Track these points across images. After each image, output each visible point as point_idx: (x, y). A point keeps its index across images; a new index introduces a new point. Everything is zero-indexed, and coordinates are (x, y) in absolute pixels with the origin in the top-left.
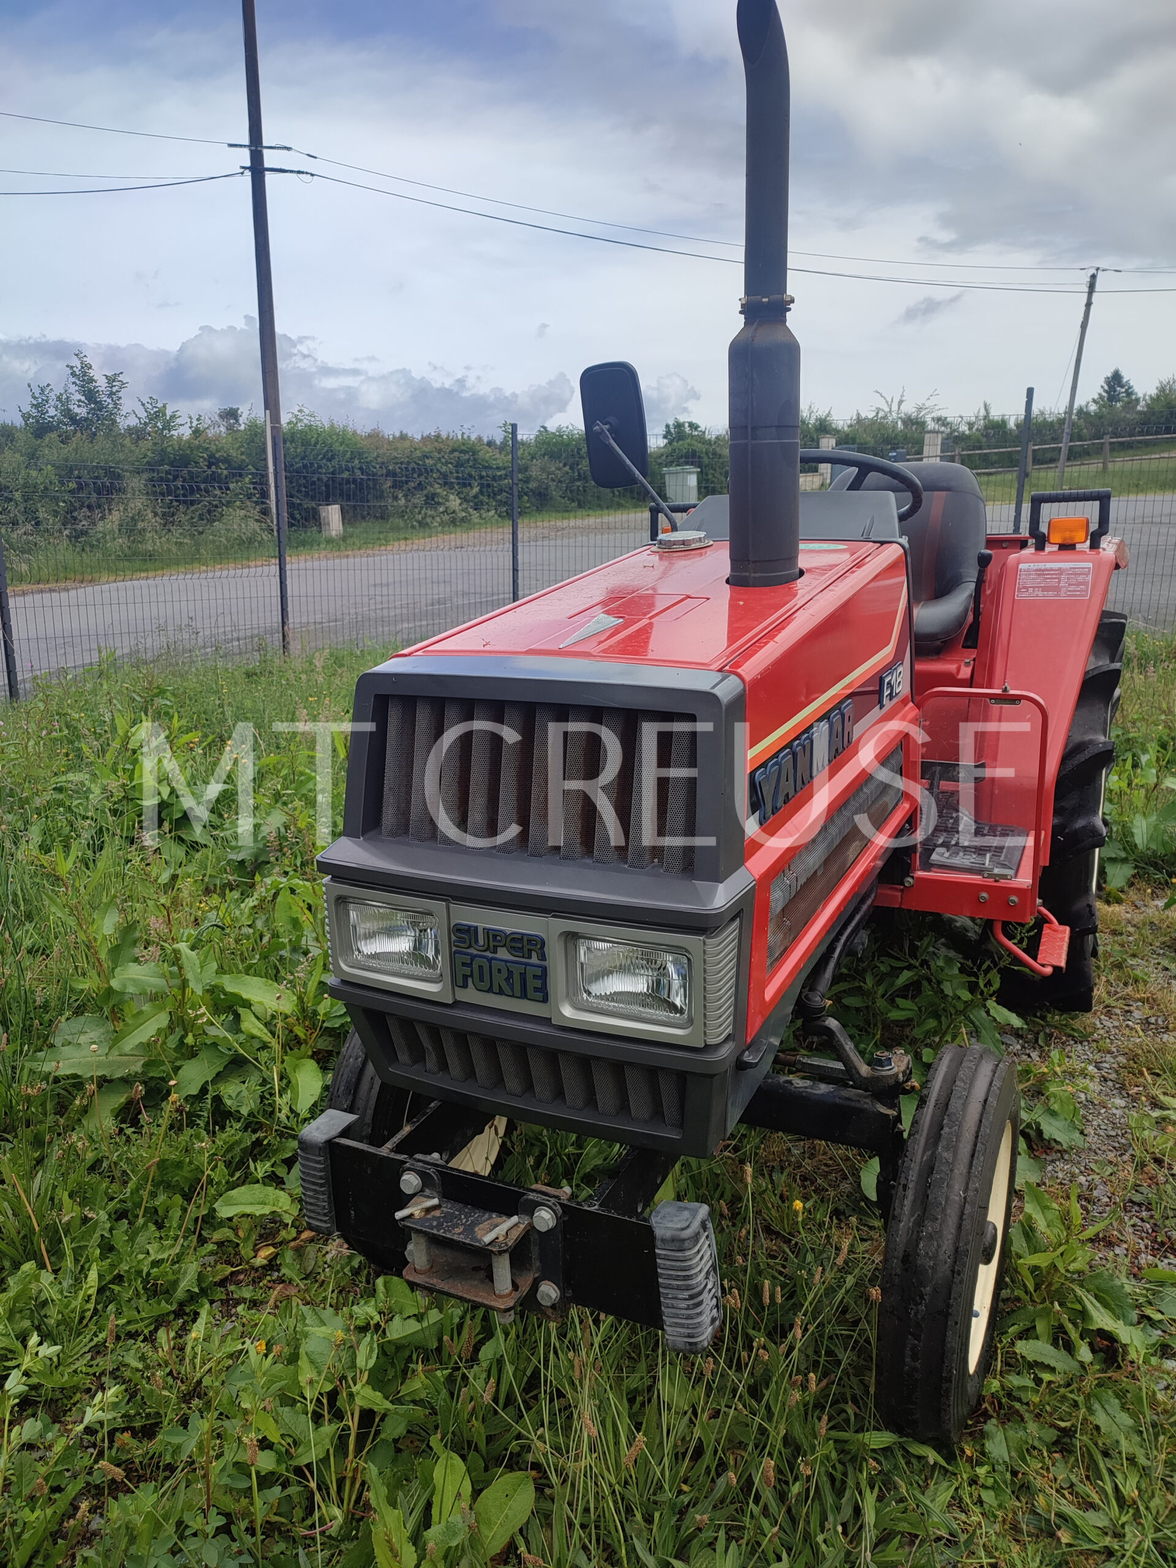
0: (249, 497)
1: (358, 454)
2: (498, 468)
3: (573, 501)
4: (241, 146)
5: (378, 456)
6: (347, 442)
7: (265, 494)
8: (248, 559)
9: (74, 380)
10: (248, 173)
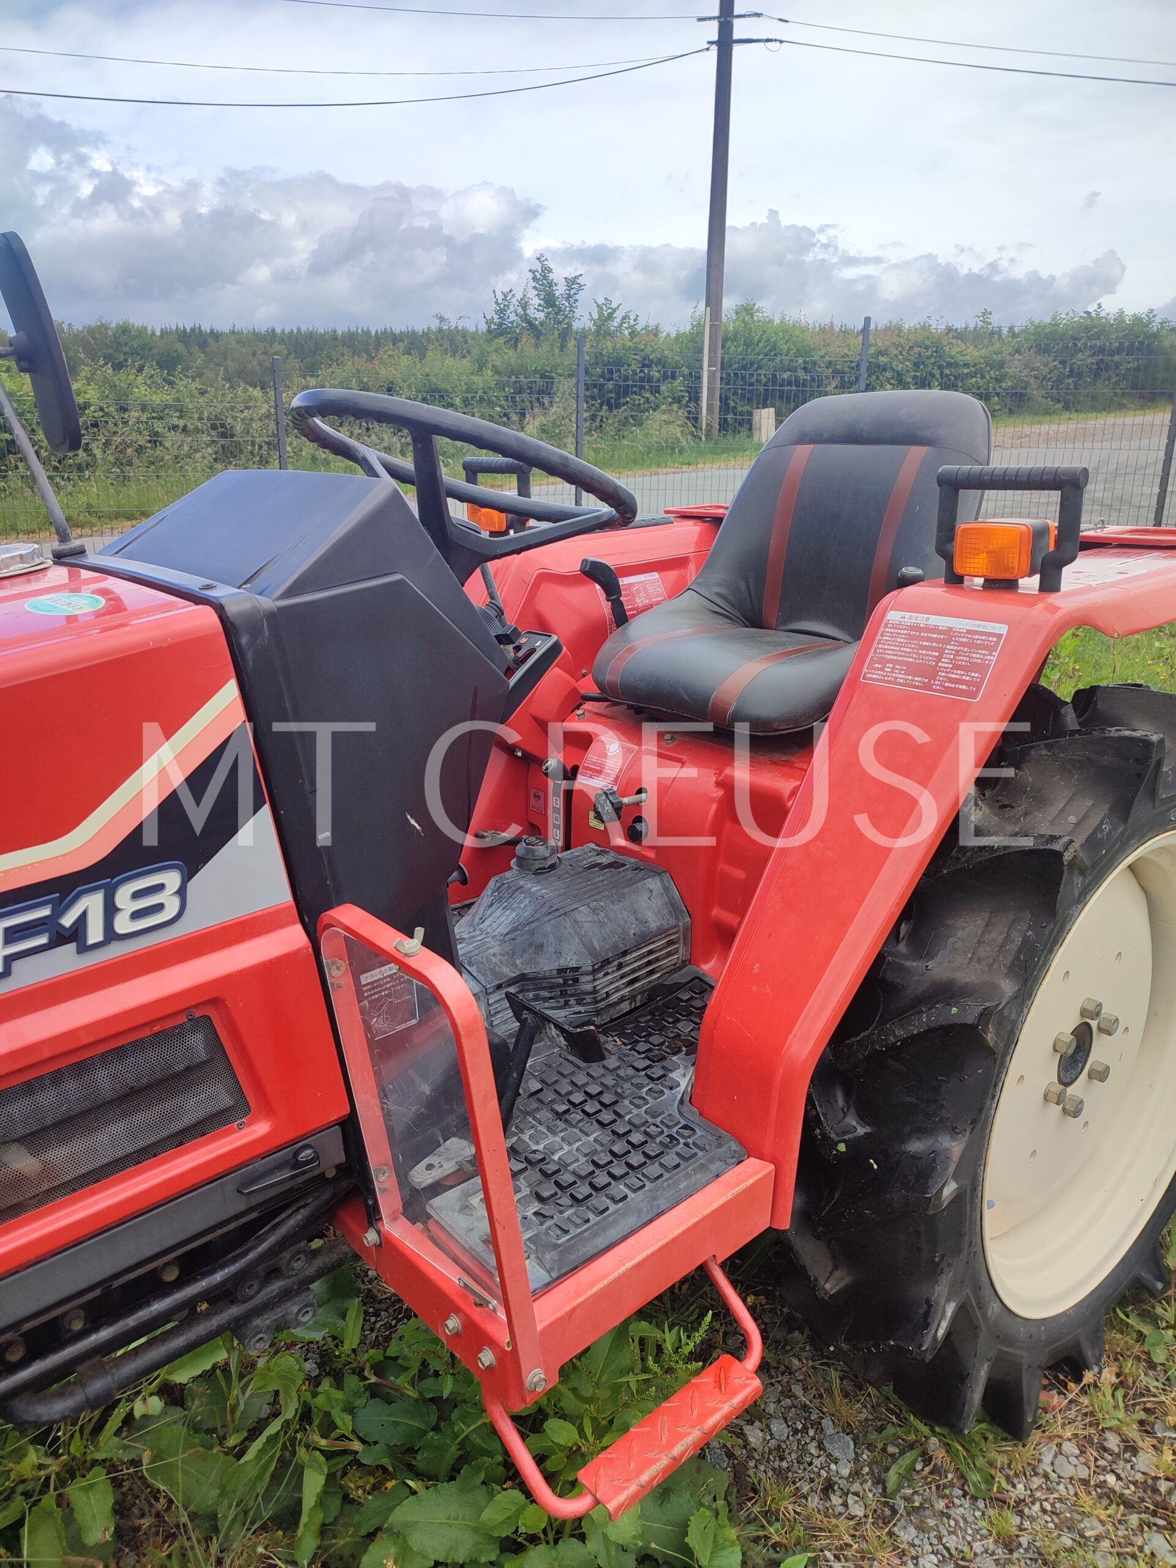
0: (678, 400)
1: (804, 351)
2: (966, 365)
3: (1059, 401)
4: (710, 19)
5: (826, 354)
6: (794, 339)
7: (695, 397)
8: (659, 466)
9: (534, 284)
10: (714, 48)
